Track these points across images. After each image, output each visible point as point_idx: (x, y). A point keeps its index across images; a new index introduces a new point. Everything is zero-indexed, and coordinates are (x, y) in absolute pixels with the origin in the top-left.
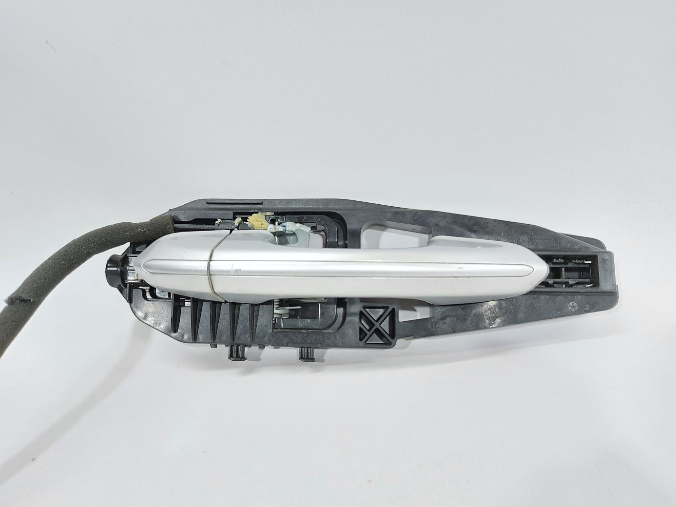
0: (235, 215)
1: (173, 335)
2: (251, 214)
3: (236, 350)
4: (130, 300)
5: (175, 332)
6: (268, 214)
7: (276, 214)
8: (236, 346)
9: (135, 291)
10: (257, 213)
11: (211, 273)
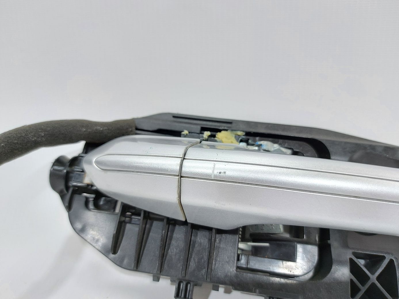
0: (204, 129)
1: (112, 256)
2: (220, 131)
3: (184, 288)
4: (69, 207)
5: (115, 252)
6: (239, 133)
7: (248, 134)
8: (185, 283)
9: (77, 197)
10: (227, 130)
11: (182, 175)
